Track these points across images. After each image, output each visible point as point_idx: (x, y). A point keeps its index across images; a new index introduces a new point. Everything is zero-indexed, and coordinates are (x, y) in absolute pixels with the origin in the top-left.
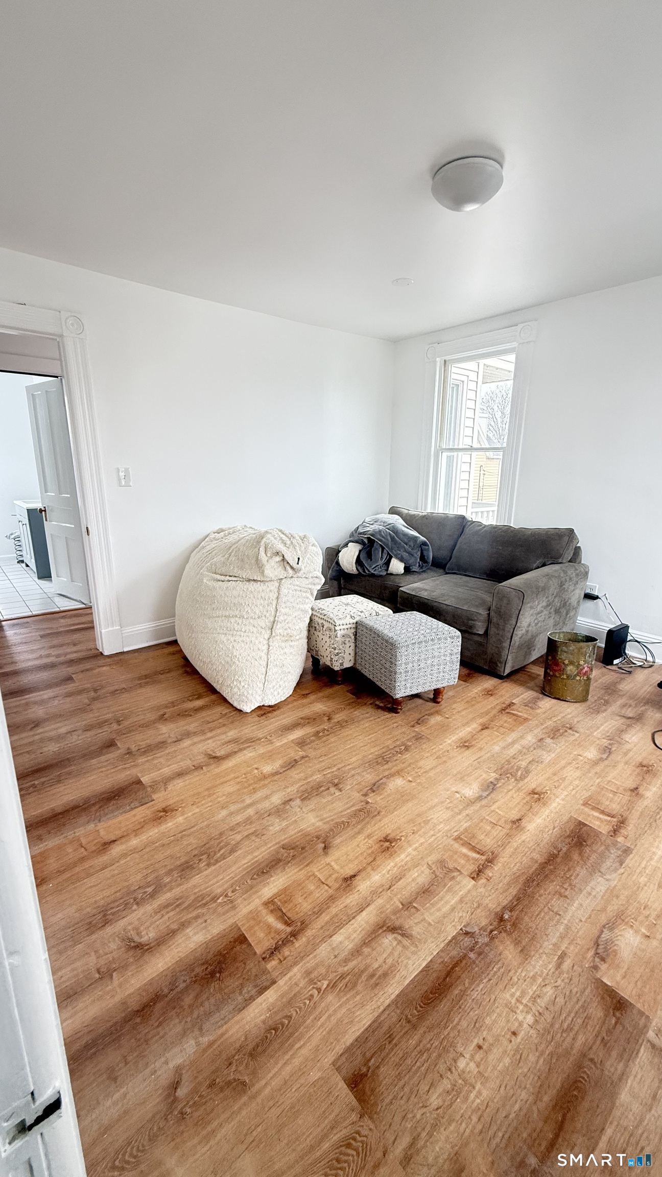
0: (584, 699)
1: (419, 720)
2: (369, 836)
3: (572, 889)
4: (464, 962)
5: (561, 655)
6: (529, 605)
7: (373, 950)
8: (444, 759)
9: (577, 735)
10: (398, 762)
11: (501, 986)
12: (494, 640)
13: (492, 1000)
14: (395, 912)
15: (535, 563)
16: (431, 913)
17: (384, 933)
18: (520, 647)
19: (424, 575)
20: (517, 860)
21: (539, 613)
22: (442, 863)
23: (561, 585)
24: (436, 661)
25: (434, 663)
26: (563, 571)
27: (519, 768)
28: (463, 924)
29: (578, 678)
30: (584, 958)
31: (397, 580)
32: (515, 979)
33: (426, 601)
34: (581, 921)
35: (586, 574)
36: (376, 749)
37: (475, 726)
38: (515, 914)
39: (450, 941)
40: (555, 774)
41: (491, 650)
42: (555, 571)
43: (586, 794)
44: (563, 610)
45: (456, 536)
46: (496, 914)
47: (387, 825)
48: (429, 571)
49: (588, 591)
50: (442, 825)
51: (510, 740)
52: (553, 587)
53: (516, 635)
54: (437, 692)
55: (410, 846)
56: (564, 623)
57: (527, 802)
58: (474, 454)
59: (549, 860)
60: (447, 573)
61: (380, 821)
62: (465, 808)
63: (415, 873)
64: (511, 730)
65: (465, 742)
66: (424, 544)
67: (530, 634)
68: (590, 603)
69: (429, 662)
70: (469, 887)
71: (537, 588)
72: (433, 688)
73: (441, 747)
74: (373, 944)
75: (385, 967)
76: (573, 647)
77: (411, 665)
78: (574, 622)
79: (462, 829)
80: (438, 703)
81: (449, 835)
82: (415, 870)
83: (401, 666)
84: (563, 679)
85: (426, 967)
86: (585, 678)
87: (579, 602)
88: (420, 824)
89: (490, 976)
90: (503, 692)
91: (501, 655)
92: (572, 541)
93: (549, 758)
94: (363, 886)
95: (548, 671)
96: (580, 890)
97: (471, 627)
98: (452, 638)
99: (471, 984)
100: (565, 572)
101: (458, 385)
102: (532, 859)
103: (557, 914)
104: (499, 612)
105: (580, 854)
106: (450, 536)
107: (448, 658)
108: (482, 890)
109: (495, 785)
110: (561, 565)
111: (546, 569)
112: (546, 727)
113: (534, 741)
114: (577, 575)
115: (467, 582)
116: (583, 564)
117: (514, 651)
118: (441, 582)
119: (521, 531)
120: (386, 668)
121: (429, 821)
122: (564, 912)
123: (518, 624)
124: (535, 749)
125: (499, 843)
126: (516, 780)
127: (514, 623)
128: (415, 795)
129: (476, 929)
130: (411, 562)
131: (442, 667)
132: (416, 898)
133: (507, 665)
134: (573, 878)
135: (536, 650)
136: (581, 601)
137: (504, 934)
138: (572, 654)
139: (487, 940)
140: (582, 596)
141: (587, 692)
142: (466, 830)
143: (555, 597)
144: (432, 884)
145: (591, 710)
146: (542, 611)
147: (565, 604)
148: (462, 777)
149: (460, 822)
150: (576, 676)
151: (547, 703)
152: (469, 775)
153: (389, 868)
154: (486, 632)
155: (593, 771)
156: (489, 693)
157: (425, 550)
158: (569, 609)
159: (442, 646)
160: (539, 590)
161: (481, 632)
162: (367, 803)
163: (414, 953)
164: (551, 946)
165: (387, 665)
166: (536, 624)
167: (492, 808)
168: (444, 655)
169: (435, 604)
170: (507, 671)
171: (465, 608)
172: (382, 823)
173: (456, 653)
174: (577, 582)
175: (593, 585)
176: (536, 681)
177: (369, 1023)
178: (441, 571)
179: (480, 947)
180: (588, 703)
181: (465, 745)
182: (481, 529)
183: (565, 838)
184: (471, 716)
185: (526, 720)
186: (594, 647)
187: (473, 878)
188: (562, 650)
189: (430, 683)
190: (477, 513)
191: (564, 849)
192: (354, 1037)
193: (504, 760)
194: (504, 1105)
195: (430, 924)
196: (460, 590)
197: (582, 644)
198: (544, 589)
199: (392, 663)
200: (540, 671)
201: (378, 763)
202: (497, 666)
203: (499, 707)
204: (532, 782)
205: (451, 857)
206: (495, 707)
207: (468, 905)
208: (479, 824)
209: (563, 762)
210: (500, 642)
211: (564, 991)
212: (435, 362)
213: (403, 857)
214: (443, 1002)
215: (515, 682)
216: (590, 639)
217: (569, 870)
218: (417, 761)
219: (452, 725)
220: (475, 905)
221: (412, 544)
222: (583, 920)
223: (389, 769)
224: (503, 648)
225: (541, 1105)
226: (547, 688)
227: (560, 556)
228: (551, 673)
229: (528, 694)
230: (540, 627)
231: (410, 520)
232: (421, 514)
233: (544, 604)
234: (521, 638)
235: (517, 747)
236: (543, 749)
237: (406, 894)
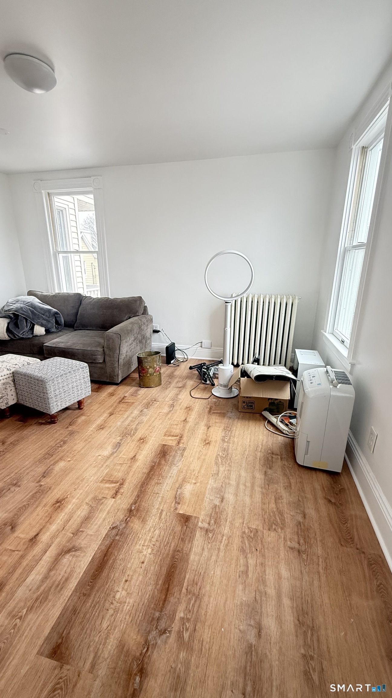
0: (160, 384)
1: (71, 423)
2: (45, 506)
3: (162, 478)
4: (113, 544)
5: (145, 364)
6: (124, 341)
7: (57, 570)
8: (89, 440)
9: (158, 403)
10: (60, 452)
11: (134, 544)
12: (109, 364)
13: (130, 553)
14: (68, 541)
15: (125, 317)
16: (91, 530)
17: (63, 557)
18: (124, 365)
19: (60, 333)
20: (136, 477)
21: (131, 345)
22: (95, 499)
23: (140, 327)
24: (75, 384)
25: (74, 386)
26: (140, 319)
27: (132, 430)
28: (111, 525)
29: (155, 374)
30: (171, 507)
31: (41, 339)
32: (141, 536)
33: (63, 349)
34: (168, 491)
35: (151, 320)
36: (43, 450)
37: (106, 415)
38: (137, 505)
39: (105, 537)
40: (150, 426)
41: (109, 370)
42: (136, 320)
43: (165, 430)
44: (143, 340)
45: (77, 307)
46: (128, 509)
47: (56, 494)
48: (63, 330)
49: (154, 329)
50: (92, 478)
51: (125, 416)
52: (136, 330)
53: (121, 358)
54: (80, 403)
55: (74, 498)
56: (145, 347)
57: (138, 445)
58: (82, 255)
59: (151, 470)
60: (76, 330)
61: (51, 493)
62: (105, 463)
63: (79, 512)
64: (126, 411)
65: (101, 426)
66: (56, 313)
67: (128, 357)
68: (156, 335)
69: (70, 386)
70: (112, 504)
71: (127, 330)
72: (76, 401)
73: (86, 434)
74: (57, 567)
75: (66, 575)
76: (149, 359)
77: (58, 391)
78: (151, 346)
79: (104, 475)
80: (82, 409)
81: (97, 481)
82: (79, 510)
83: (51, 393)
84: (148, 376)
85: (92, 559)
86: (158, 373)
87: (151, 335)
88: (78, 483)
89: (128, 543)
90: (119, 392)
91: (115, 372)
92: (142, 303)
93: (146, 419)
94: (44, 538)
95: (140, 374)
96: (166, 477)
97: (95, 360)
98: (83, 368)
99: (118, 553)
100: (141, 320)
101: (62, 211)
102: (143, 473)
103: (157, 493)
104: (109, 348)
105: (165, 460)
106: (73, 307)
107: (82, 381)
108: (119, 501)
109: (120, 443)
110: (138, 317)
111: (131, 320)
112: (143, 404)
113: (138, 413)
114: (147, 321)
115: (88, 333)
116: (149, 315)
117: (121, 368)
118: (72, 336)
119: (115, 300)
120: (41, 397)
121: (84, 479)
122: (160, 491)
123: (121, 352)
124: (139, 417)
125: (126, 473)
126: (131, 436)
127: (118, 352)
128: (73, 468)
129: (118, 523)
130: (49, 326)
131: (79, 387)
132: (81, 526)
133: (119, 377)
134: (162, 473)
135: (134, 365)
136: (152, 334)
137: (133, 518)
138: (150, 363)
139: (124, 525)
140: (152, 332)
141: (161, 381)
142: (107, 474)
143: (138, 334)
144: (90, 512)
145: (164, 389)
146: (132, 343)
147: (144, 337)
148: (101, 447)
149: (103, 471)
150: (154, 373)
151: (143, 391)
152: (105, 443)
153: (61, 518)
154: (104, 361)
155: (167, 418)
156: (112, 394)
157: (57, 317)
158: (147, 340)
159: (77, 374)
160: (129, 332)
161: (101, 361)
162: (41, 486)
163: (84, 556)
164: (156, 510)
165: (42, 395)
166: (131, 351)
167: (120, 456)
168: (79, 380)
169: (70, 350)
170: (120, 380)
171: (89, 349)
172: (53, 493)
173: (87, 377)
174: (148, 324)
175: (156, 325)
176: (136, 381)
177: (59, 613)
178: (72, 329)
179: (121, 531)
180: (162, 385)
181: (101, 427)
182: (91, 301)
183: (158, 455)
184: (103, 411)
185: (133, 403)
186: (159, 357)
187: (113, 498)
188: (145, 362)
189: (73, 398)
190: (90, 291)
191: (158, 461)
192: (50, 628)
193: (124, 429)
194: (141, 599)
195: (91, 535)
196: (85, 339)
197: (154, 356)
198: (131, 331)
199: (44, 393)
200: (136, 375)
201: (46, 459)
202: (114, 378)
203: (118, 401)
204: (139, 435)
205: (100, 493)
206: (116, 402)
207: (113, 513)
208: (114, 467)
209: (153, 419)
210: (113, 364)
211: (164, 528)
212: (41, 193)
213: (69, 508)
214: (104, 572)
215: (125, 384)
216: (157, 353)
217: (160, 470)
218: (72, 448)
219: (92, 419)
220: (116, 511)
221: (47, 314)
222: (169, 490)
223: (54, 459)
224: (115, 367)
225: (158, 587)
226: (142, 384)
227: (137, 312)
228: (142, 375)
229: (132, 389)
230: (133, 352)
231: (44, 299)
232: (51, 294)
233: (133, 339)
234: (124, 359)
235: (130, 419)
236: (143, 416)
237: (74, 527)
